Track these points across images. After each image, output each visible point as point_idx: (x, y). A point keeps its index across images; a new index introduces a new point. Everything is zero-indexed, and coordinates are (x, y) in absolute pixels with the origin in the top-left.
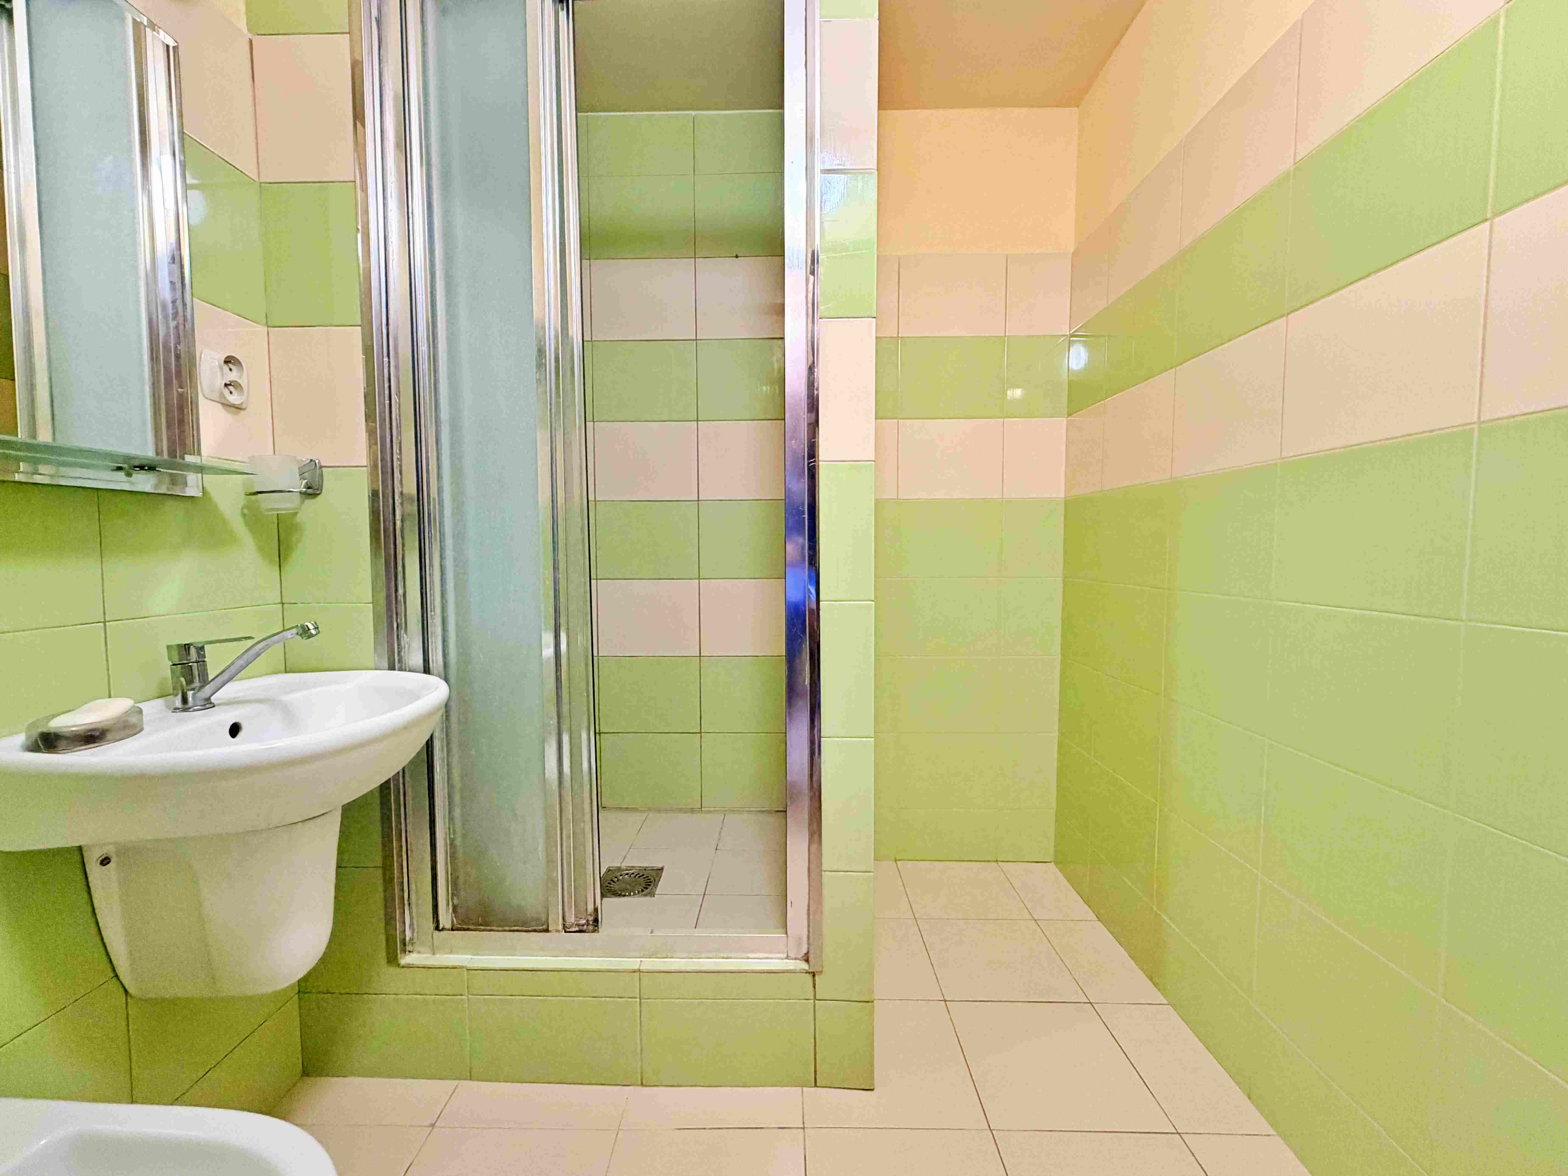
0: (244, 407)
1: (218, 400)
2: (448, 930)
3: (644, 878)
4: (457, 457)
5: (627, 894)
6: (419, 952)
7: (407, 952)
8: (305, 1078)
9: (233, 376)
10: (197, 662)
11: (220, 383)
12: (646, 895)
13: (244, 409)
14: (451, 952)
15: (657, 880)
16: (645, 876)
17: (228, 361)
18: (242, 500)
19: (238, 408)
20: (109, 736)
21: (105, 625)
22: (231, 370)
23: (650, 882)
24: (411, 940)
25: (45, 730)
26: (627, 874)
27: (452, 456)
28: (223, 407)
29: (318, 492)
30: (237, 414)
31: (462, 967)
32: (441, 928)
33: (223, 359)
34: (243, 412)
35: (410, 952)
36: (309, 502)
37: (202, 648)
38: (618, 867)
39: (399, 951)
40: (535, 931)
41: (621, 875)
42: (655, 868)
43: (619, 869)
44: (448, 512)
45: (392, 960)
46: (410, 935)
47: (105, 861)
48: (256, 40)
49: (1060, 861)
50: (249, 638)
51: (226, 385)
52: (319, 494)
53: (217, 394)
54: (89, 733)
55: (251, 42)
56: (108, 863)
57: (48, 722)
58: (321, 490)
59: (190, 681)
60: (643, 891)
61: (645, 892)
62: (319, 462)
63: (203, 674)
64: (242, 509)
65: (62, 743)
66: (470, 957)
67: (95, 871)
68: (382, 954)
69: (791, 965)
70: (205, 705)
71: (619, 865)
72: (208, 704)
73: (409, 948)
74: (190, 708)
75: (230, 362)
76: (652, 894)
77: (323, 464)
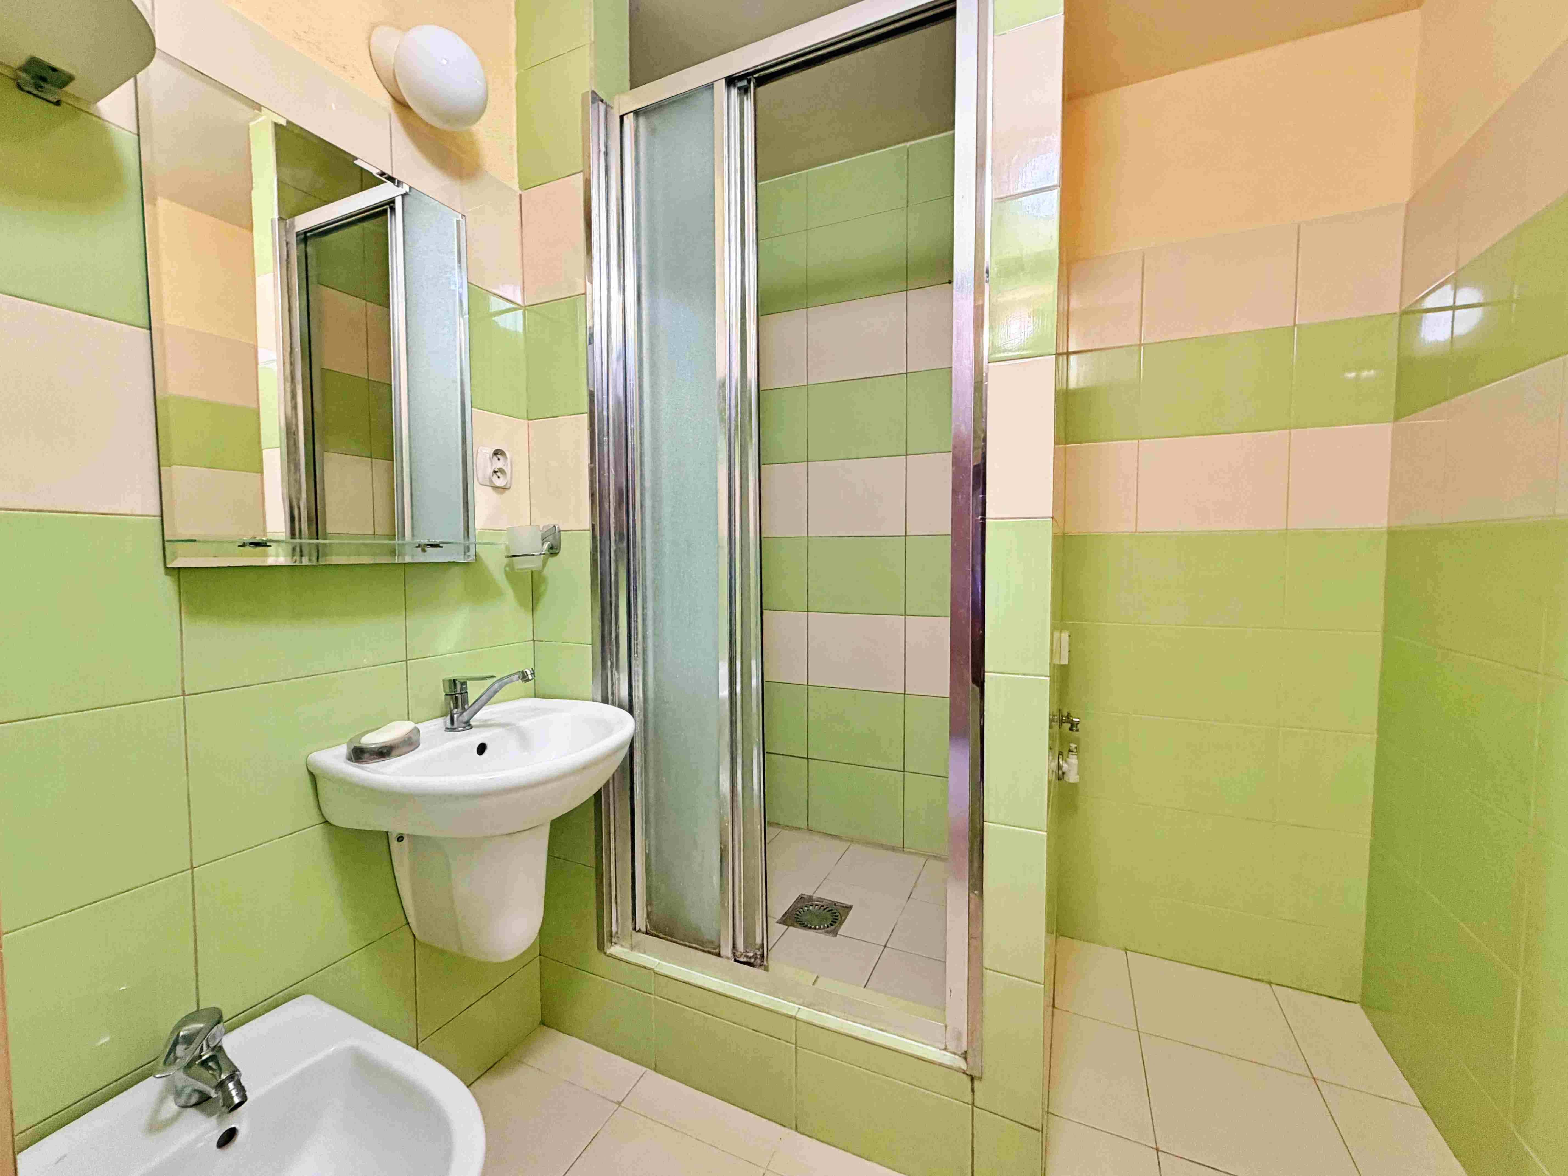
0: (507, 487)
1: (489, 484)
2: (643, 933)
3: (832, 913)
4: (656, 520)
5: (813, 927)
6: (622, 946)
7: (613, 944)
8: (542, 1026)
9: (499, 465)
10: (461, 694)
11: (490, 471)
12: (827, 932)
13: (509, 488)
14: (644, 953)
15: (843, 918)
16: (833, 912)
17: (496, 453)
18: (506, 561)
19: (504, 488)
20: (394, 753)
21: (407, 663)
22: (499, 459)
23: (837, 919)
24: (617, 933)
25: (357, 745)
26: (817, 905)
27: (653, 519)
28: (494, 490)
29: (557, 552)
30: (502, 493)
31: (650, 969)
32: (637, 929)
33: (492, 452)
34: (507, 492)
35: (615, 943)
36: (552, 561)
37: (464, 683)
38: (810, 896)
39: (605, 941)
40: (709, 952)
41: (811, 905)
42: (845, 906)
43: (810, 898)
44: (649, 568)
45: (601, 948)
46: (616, 929)
47: (400, 839)
48: (525, 194)
49: (1367, 1005)
50: (493, 677)
51: (495, 472)
52: (558, 553)
53: (488, 480)
54: (380, 750)
55: (521, 196)
56: (402, 840)
57: (360, 739)
58: (560, 549)
59: (456, 707)
60: (828, 927)
61: (829, 929)
62: (559, 527)
63: (465, 701)
64: (505, 567)
65: (366, 755)
66: (658, 961)
67: (394, 844)
68: (594, 942)
69: (948, 1058)
70: (464, 727)
71: (811, 894)
72: (468, 725)
73: (614, 940)
74: (455, 729)
75: (497, 454)
76: (835, 933)
77: (561, 529)
